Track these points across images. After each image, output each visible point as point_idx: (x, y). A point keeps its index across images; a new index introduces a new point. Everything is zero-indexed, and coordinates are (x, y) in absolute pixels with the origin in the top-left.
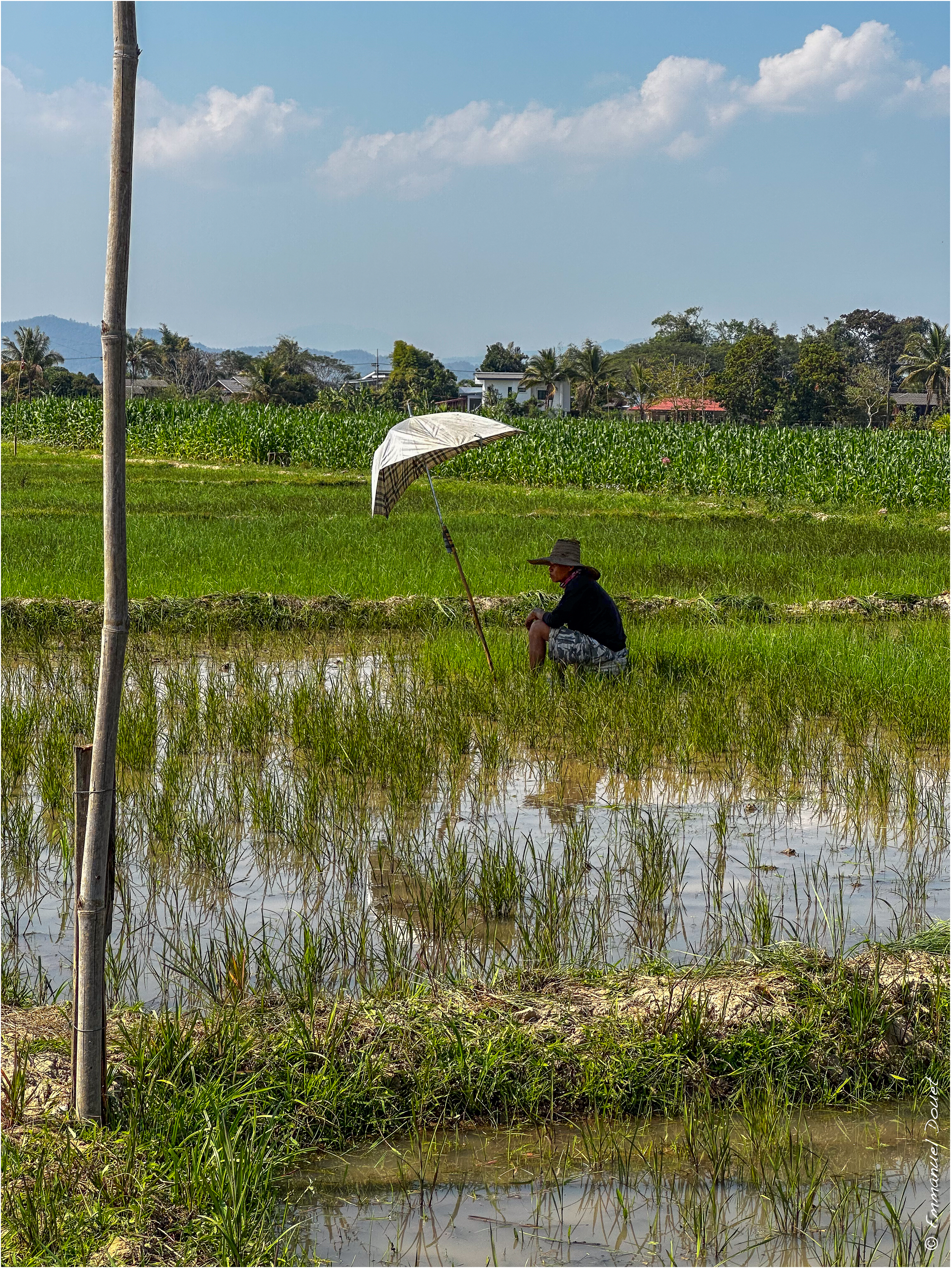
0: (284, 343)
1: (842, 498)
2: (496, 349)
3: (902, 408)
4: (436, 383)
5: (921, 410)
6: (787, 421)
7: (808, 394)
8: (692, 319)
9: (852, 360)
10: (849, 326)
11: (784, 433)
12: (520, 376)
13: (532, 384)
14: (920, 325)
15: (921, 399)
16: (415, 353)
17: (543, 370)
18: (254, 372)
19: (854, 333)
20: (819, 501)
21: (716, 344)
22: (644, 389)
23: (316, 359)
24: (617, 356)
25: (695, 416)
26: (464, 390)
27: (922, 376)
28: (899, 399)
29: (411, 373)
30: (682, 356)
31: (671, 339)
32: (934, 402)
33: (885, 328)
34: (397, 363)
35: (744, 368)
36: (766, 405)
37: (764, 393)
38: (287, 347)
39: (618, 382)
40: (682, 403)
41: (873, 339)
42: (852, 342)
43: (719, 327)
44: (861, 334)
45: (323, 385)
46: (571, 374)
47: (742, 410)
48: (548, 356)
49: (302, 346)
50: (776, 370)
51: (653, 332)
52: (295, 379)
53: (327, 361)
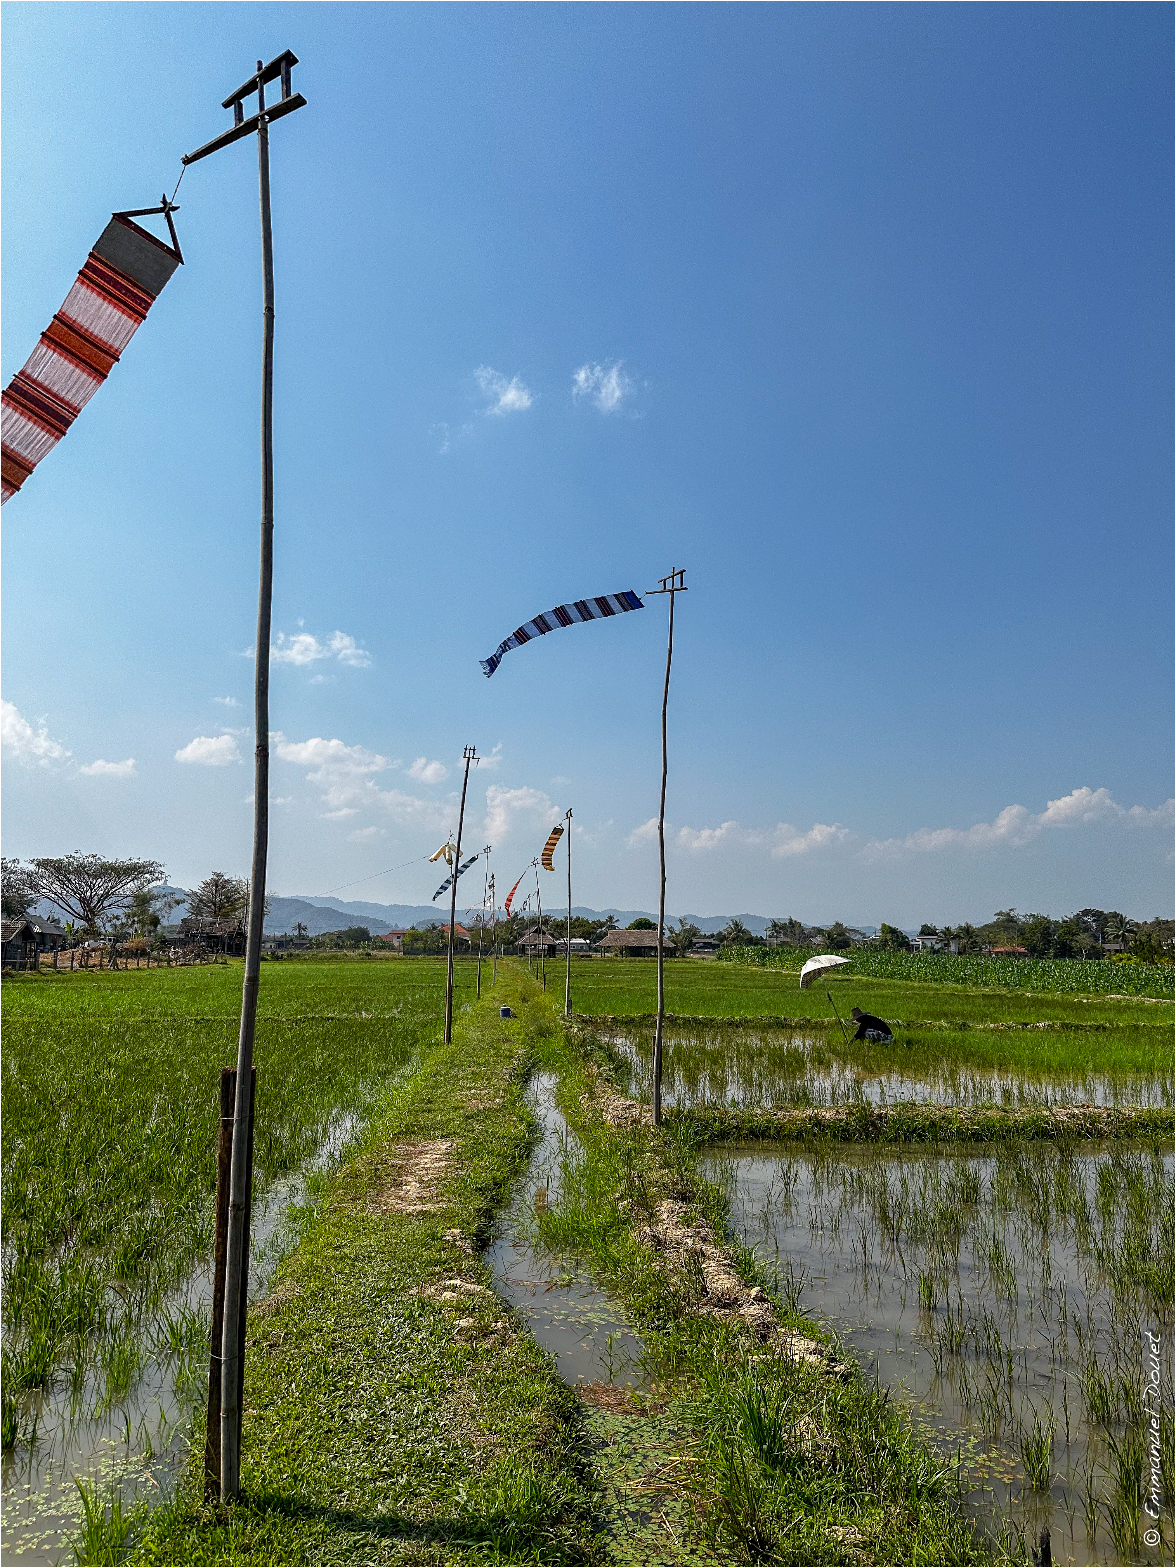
0: (837, 923)
2: (925, 926)
3: (1109, 950)
4: (900, 940)
5: (1117, 952)
6: (1055, 957)
7: (1064, 945)
8: (1012, 913)
9: (1085, 930)
10: (1083, 916)
11: (1054, 961)
12: (936, 937)
13: (941, 941)
14: (1115, 915)
15: (1117, 947)
16: (890, 927)
17: (945, 935)
18: (824, 935)
19: (1085, 919)
21: (1024, 923)
22: (990, 943)
23: (852, 930)
24: (979, 929)
25: (1014, 954)
26: (912, 943)
27: (1117, 937)
28: (1107, 947)
29: (889, 937)
30: (1006, 929)
31: (1003, 921)
32: (1122, 948)
33: (1099, 917)
34: (883, 932)
35: (1034, 934)
36: (1045, 949)
37: (1044, 944)
38: (838, 925)
39: (978, 940)
40: (1008, 948)
41: (1094, 921)
42: (1085, 922)
43: (1024, 917)
44: (1089, 919)
45: (854, 941)
46: (957, 937)
47: (1035, 952)
48: (948, 929)
49: (845, 925)
50: (1050, 935)
51: (994, 919)
52: (841, 938)
53: (856, 932)
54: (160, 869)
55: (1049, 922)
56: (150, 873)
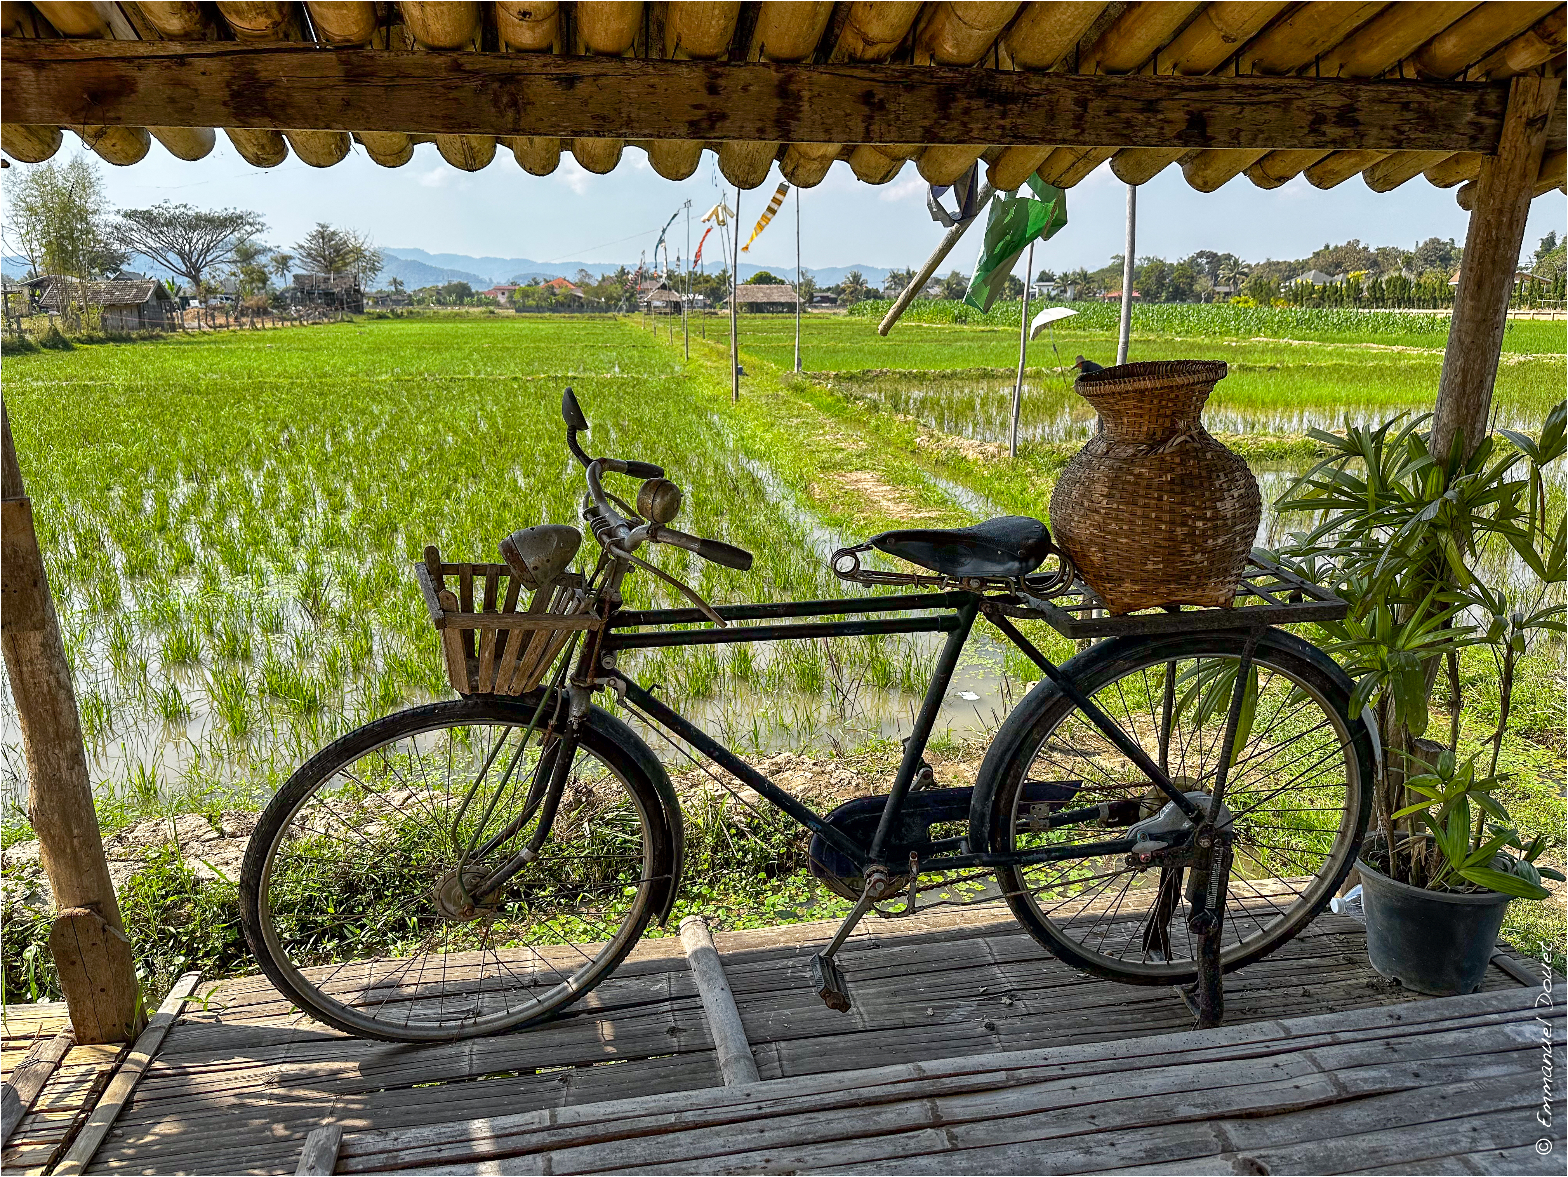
1: (1187, 332)
2: (1043, 273)
3: (1218, 293)
5: (1227, 294)
6: (1167, 300)
7: (1177, 288)
9: (1199, 273)
10: (1198, 258)
11: (1165, 306)
12: (1053, 283)
13: (1059, 287)
14: (1229, 257)
15: (1227, 289)
17: (1063, 281)
18: (944, 285)
19: (1200, 260)
20: (1178, 333)
22: (1105, 287)
24: (1094, 274)
27: (1229, 279)
28: (1217, 289)
31: (1118, 265)
33: (1213, 258)
35: (1151, 277)
36: (1159, 293)
37: (1159, 288)
38: (955, 274)
39: (1094, 285)
41: (1208, 263)
42: (1198, 265)
43: (1141, 260)
44: (1203, 261)
46: (1074, 283)
47: (1149, 295)
48: (1065, 275)
50: (1164, 278)
51: (1110, 262)
54: (259, 220)
55: (1164, 265)
56: (251, 225)
